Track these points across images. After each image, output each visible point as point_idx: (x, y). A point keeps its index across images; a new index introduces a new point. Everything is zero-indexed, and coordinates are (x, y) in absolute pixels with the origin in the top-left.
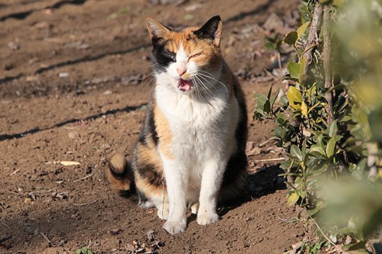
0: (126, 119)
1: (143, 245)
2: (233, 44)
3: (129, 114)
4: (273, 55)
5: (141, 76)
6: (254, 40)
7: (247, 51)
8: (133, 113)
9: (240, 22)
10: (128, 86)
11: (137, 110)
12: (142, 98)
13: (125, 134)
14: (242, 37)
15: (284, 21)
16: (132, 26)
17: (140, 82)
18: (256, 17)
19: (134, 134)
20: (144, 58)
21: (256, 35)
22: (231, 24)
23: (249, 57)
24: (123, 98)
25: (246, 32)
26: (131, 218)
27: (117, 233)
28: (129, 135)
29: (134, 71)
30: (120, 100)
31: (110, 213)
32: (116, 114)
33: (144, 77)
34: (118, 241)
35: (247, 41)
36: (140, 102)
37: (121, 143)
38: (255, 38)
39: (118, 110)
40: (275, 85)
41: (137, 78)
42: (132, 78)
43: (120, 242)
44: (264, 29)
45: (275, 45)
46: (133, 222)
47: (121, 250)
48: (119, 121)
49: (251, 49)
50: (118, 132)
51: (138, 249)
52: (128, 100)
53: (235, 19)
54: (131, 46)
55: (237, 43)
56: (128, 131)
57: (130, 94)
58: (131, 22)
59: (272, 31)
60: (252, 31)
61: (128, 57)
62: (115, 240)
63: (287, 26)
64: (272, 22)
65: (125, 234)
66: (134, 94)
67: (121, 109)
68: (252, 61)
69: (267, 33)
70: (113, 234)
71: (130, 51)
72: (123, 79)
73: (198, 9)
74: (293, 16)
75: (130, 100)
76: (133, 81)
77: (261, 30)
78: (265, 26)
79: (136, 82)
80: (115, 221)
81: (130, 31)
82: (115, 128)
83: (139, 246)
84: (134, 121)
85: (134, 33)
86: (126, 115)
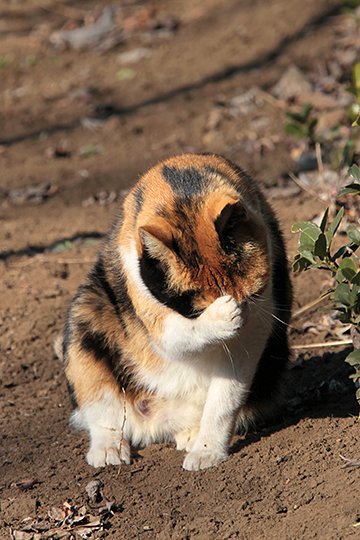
0: (28, 269)
1: (83, 510)
2: (218, 126)
3: (31, 261)
4: (297, 147)
5: (48, 188)
6: (256, 118)
7: (245, 139)
8: (40, 258)
9: (225, 85)
10: (25, 206)
11: (47, 251)
12: (53, 230)
13: (30, 297)
14: (233, 112)
15: (313, 83)
16: (20, 92)
17: (45, 198)
18: (256, 74)
19: (47, 297)
20: (50, 152)
21: (261, 108)
22: (209, 88)
23: (249, 149)
24: (17, 230)
25: (241, 103)
26: (54, 458)
27: (31, 487)
28: (37, 299)
29: (32, 178)
30: (12, 232)
31: (14, 448)
32: (8, 260)
33: (53, 189)
34: (33, 502)
35: (244, 121)
36: (52, 237)
37: (23, 316)
38: (259, 114)
39: (12, 253)
40: (307, 203)
41: (39, 190)
42: (31, 191)
43: (38, 504)
44: (276, 97)
45: (305, 128)
46: (59, 467)
47: (40, 520)
48: (15, 273)
49: (252, 136)
50: (15, 294)
51: (73, 517)
52: (27, 233)
53: (217, 78)
54: (20, 130)
55: (226, 123)
56: (34, 291)
57: (30, 221)
58: (18, 85)
59: (292, 100)
60: (253, 101)
61: (17, 151)
62: (27, 501)
63: (318, 90)
64: (291, 84)
65: (46, 489)
66: (37, 222)
67: (16, 249)
68: (257, 157)
69: (282, 103)
70: (24, 488)
71: (19, 139)
72: (14, 193)
73: (143, 60)
74: (329, 72)
75: (31, 232)
76: (32, 196)
77: (269, 98)
78: (277, 90)
79: (38, 199)
80: (24, 464)
81: (17, 100)
82: (10, 287)
83: (75, 512)
84: (45, 272)
85: (23, 105)
86: (26, 261)
